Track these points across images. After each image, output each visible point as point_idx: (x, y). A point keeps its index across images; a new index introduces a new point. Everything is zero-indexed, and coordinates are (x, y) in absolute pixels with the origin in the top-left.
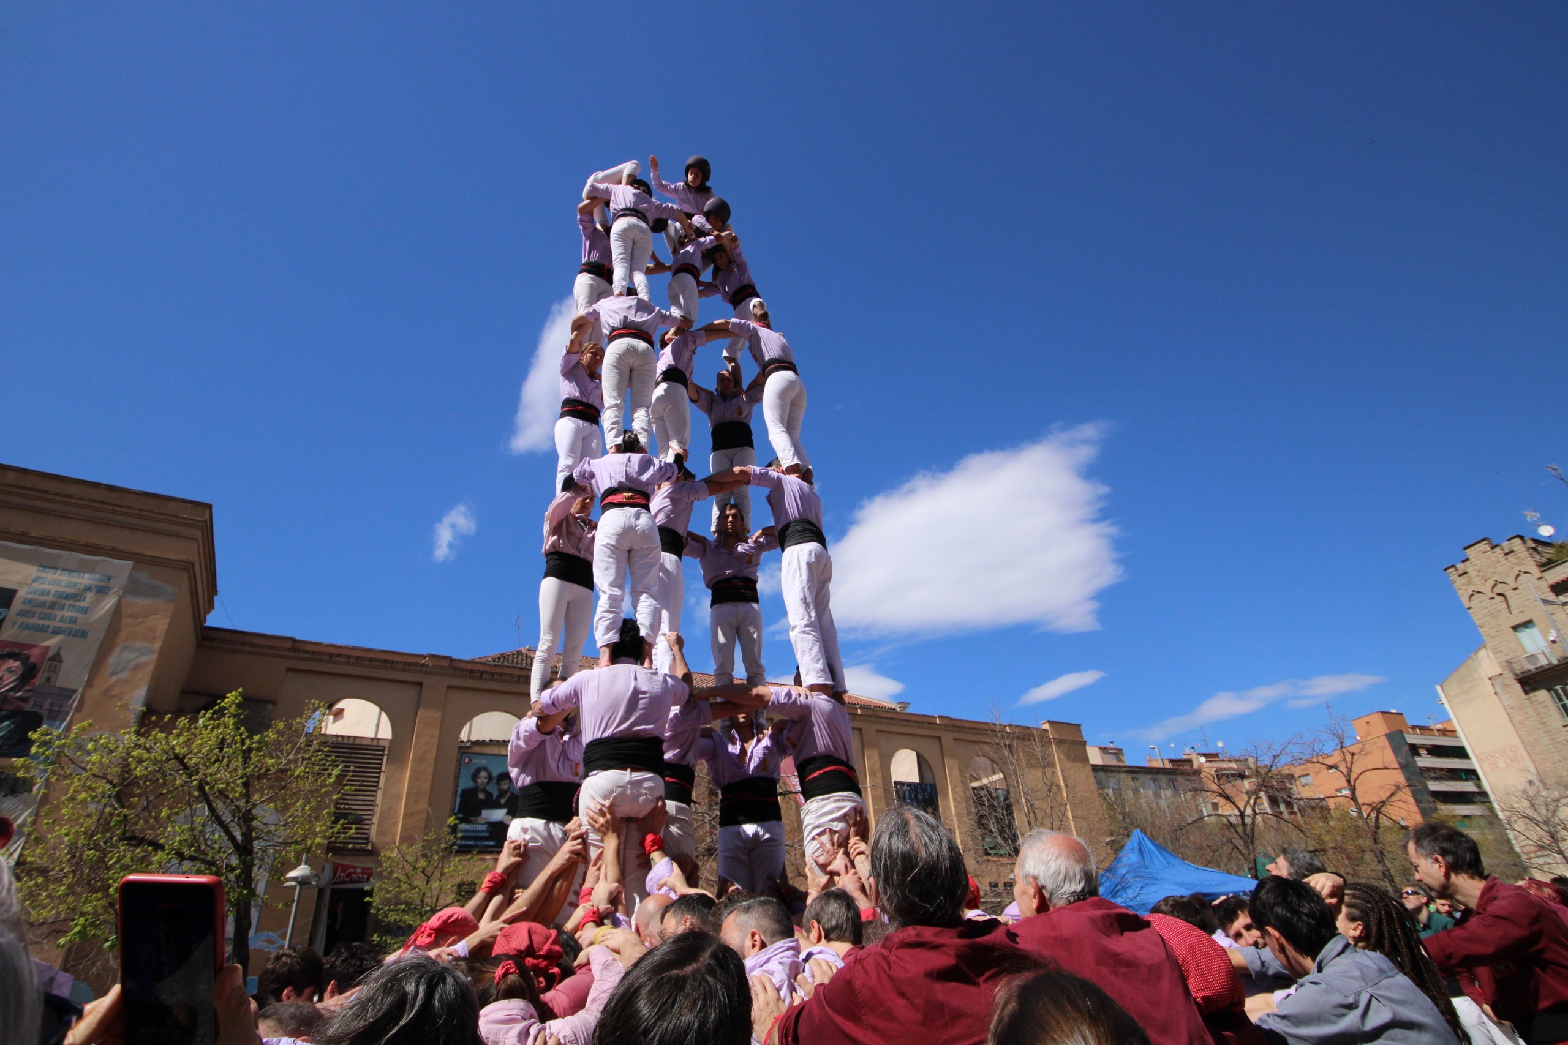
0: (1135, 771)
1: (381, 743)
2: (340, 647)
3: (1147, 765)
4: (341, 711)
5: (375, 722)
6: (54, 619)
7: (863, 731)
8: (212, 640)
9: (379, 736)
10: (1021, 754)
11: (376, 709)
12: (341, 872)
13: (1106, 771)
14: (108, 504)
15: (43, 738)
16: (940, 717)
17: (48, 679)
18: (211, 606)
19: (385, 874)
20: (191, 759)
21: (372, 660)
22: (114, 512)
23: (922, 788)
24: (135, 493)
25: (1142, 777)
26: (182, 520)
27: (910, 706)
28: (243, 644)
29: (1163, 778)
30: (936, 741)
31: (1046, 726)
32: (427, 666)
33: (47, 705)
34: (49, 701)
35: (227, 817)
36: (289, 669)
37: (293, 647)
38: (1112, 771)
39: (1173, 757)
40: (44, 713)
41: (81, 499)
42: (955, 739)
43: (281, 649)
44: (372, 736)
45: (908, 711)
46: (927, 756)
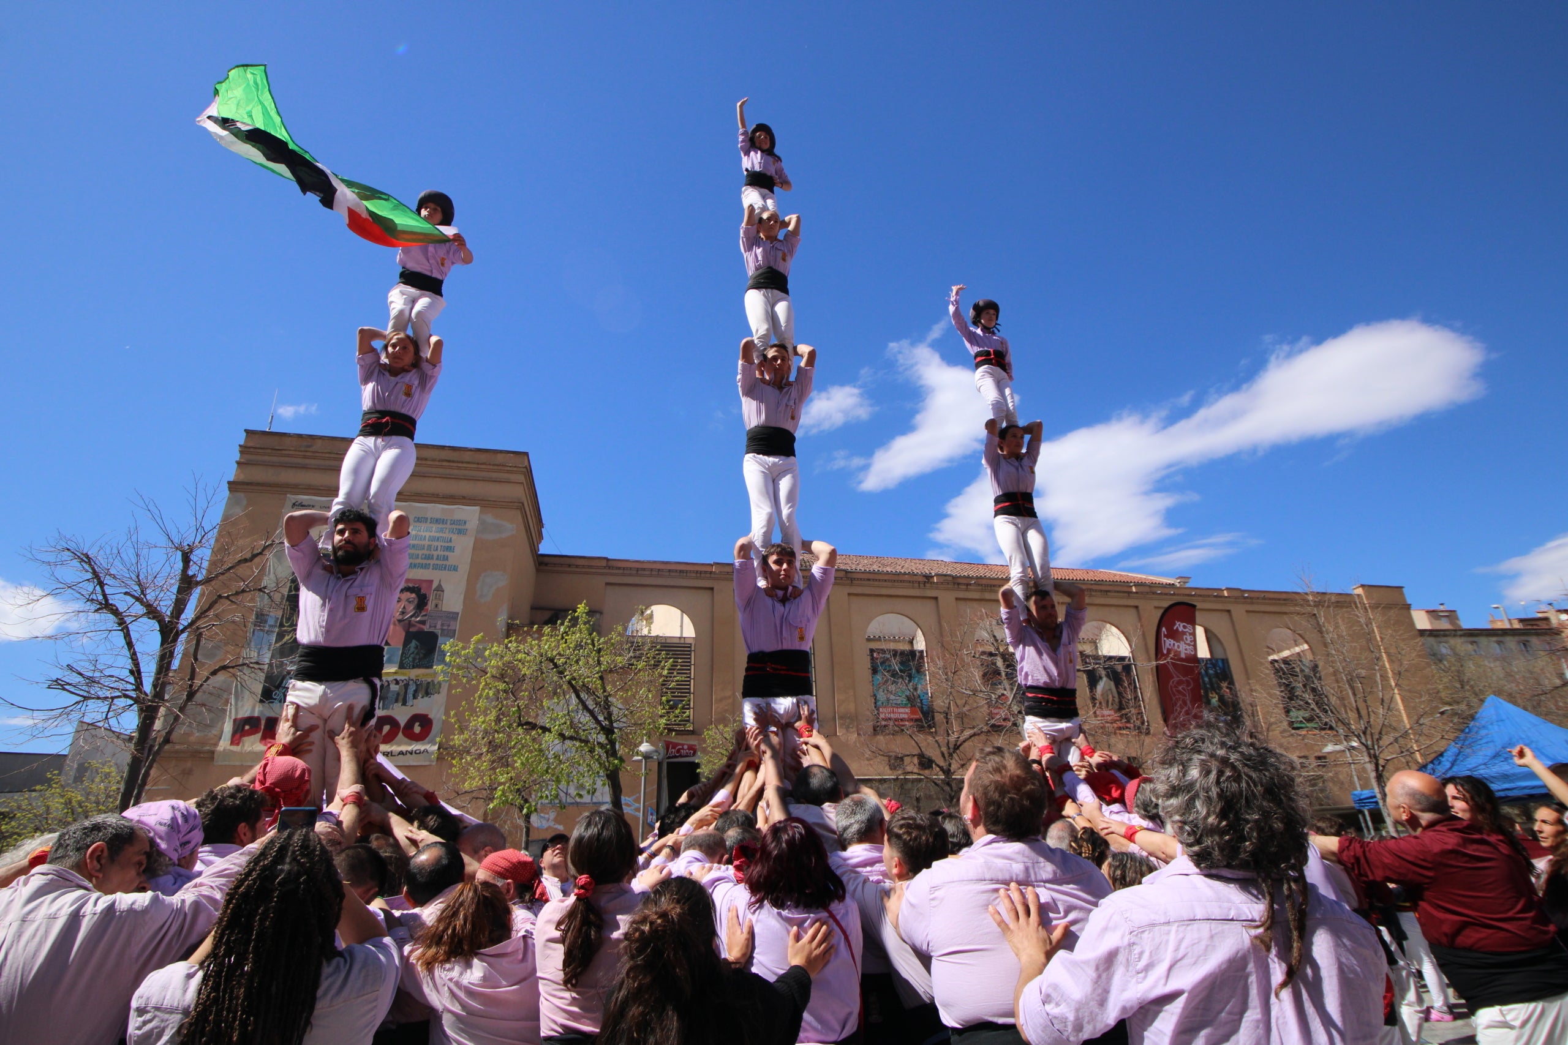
0: (1473, 634)
1: (687, 641)
2: (643, 562)
3: (1489, 626)
4: (651, 616)
5: (679, 624)
6: (432, 558)
7: (1140, 608)
8: (546, 564)
9: (684, 635)
10: (1340, 621)
11: (679, 612)
12: (673, 748)
13: (1436, 636)
14: (453, 462)
15: (453, 649)
16: (1227, 589)
17: (436, 606)
18: (540, 537)
19: (709, 749)
20: (559, 659)
21: (670, 571)
22: (459, 468)
23: (1212, 664)
24: (471, 450)
25: (1483, 641)
26: (509, 468)
27: (1190, 580)
28: (570, 566)
29: (1511, 642)
30: (1226, 615)
31: (1360, 591)
32: (715, 573)
33: (439, 626)
34: (439, 623)
35: (591, 704)
36: (607, 584)
37: (608, 565)
38: (1445, 636)
39: (1523, 616)
40: (439, 632)
41: (434, 460)
42: (1247, 611)
43: (598, 567)
44: (679, 635)
45: (1187, 585)
46: (1215, 630)
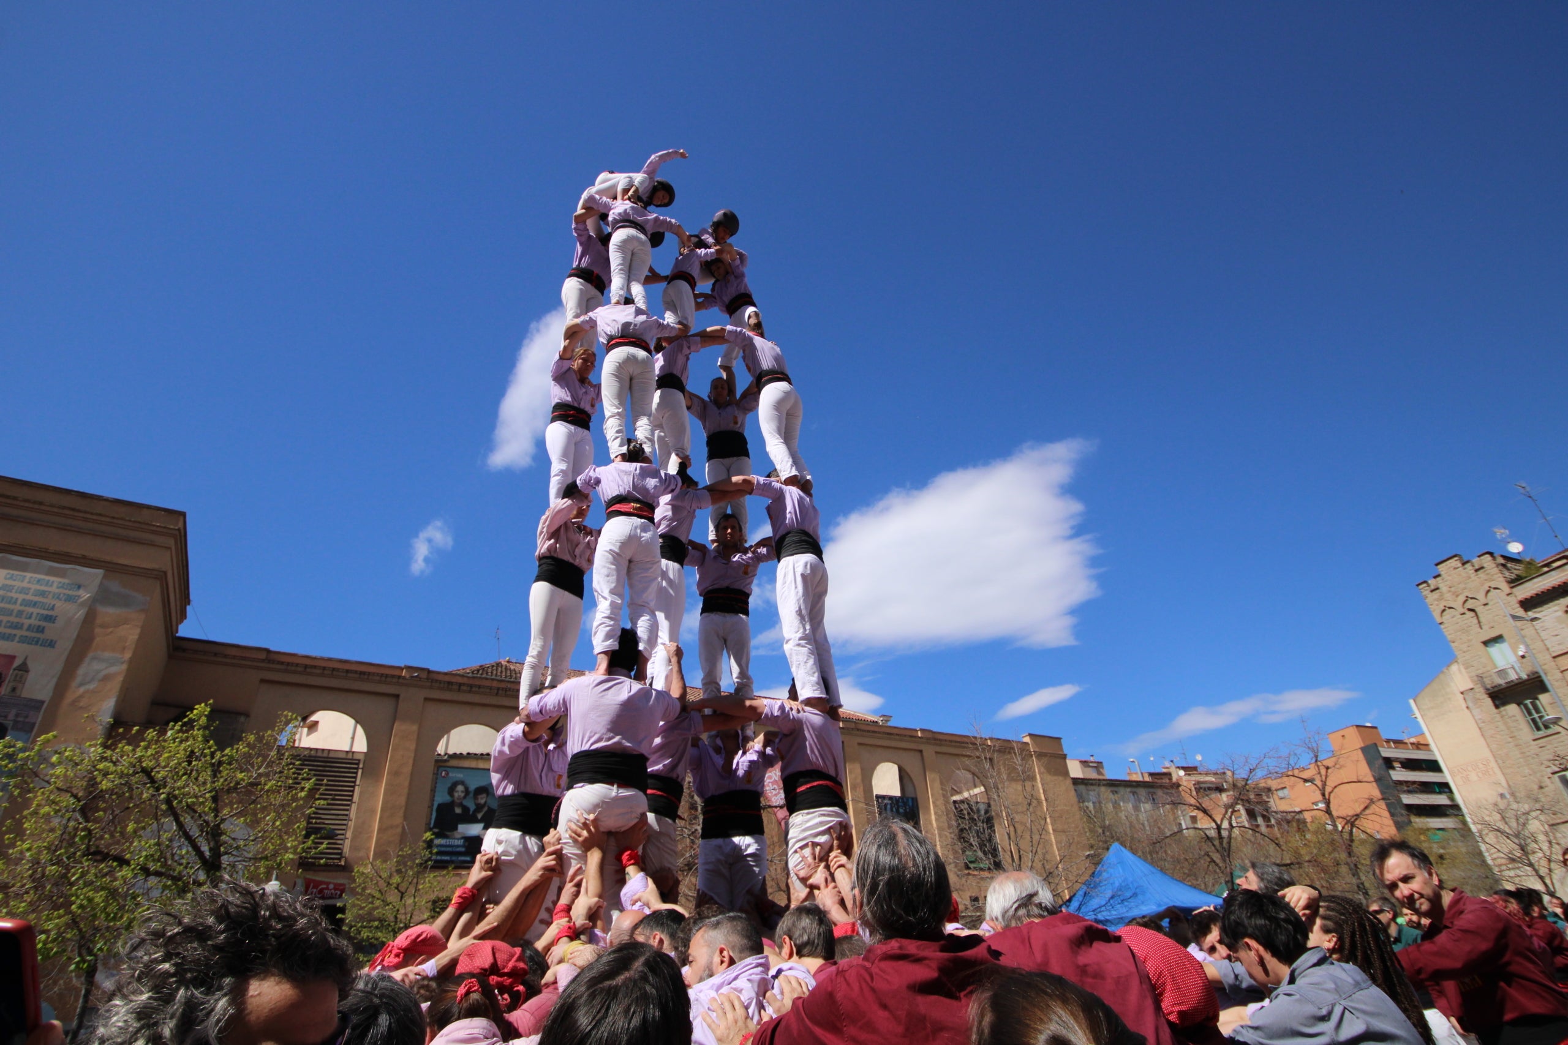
0: (1114, 784)
1: (356, 757)
2: (315, 658)
3: (1127, 778)
4: (316, 723)
5: (350, 735)
6: (21, 628)
8: (184, 650)
9: (354, 749)
10: (1002, 767)
11: (352, 722)
12: (313, 888)
13: (1086, 784)
14: (79, 511)
15: (6, 750)
16: (921, 730)
17: (14, 689)
18: (183, 616)
19: (359, 890)
20: (158, 772)
21: (347, 671)
22: (86, 520)
23: (903, 802)
24: (107, 500)
25: (1122, 790)
26: (155, 528)
27: (892, 719)
28: (216, 655)
29: (1142, 792)
30: (918, 755)
31: (1027, 739)
32: (404, 678)
33: (11, 716)
34: (14, 712)
35: (195, 832)
36: (263, 681)
37: (267, 659)
38: (1092, 784)
39: (1152, 771)
40: (9, 723)
41: (52, 506)
42: (937, 753)
43: (254, 660)
44: (347, 749)
45: (889, 724)
46: (908, 769)
